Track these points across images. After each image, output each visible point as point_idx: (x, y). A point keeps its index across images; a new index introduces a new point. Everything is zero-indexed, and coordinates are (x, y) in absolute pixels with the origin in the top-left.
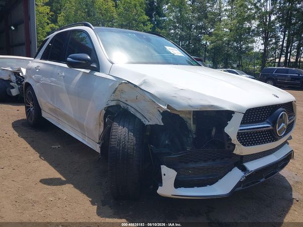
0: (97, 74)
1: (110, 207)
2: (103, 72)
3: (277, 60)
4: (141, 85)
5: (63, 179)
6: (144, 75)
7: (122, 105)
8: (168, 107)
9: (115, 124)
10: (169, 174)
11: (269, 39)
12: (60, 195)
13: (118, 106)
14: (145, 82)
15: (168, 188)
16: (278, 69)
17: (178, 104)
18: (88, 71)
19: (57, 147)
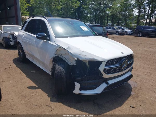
0: (49, 42)
1: (55, 98)
2: (52, 41)
3: (145, 21)
4: (67, 49)
5: (37, 86)
6: (69, 44)
7: (60, 56)
8: (78, 59)
9: (57, 65)
10: (77, 85)
11: (141, 10)
12: (36, 93)
13: (58, 57)
14: (69, 48)
15: (77, 91)
16: (144, 27)
17: (81, 58)
18: (46, 40)
19: (33, 72)
